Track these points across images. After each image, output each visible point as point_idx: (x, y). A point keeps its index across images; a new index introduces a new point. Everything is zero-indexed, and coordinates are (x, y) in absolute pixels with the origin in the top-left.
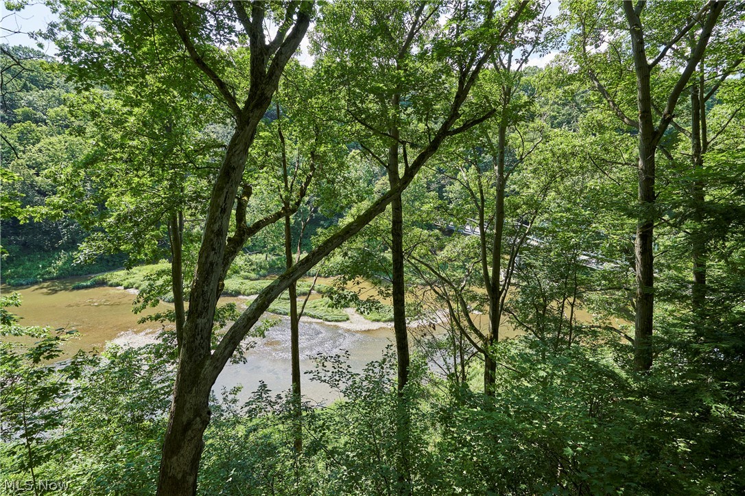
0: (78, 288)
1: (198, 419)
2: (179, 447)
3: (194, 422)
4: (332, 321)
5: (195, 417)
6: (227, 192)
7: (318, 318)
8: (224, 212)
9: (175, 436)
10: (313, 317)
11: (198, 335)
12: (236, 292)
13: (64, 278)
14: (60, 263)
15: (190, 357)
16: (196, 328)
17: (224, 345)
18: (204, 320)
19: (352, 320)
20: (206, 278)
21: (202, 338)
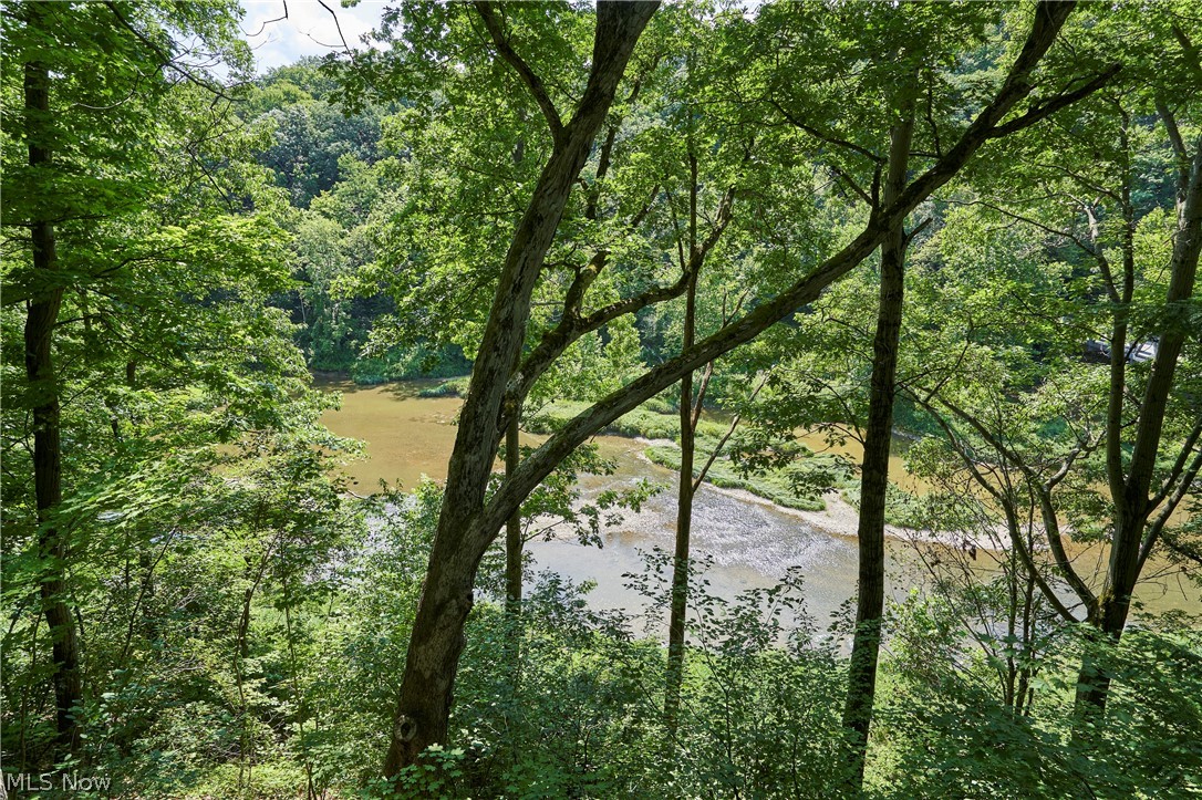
0: (426, 396)
1: (454, 601)
2: (429, 635)
3: (448, 605)
4: (791, 506)
5: (451, 598)
6: (526, 259)
7: (766, 497)
8: (518, 291)
9: (425, 617)
10: (756, 493)
11: (465, 478)
12: (632, 429)
13: (412, 379)
14: (409, 358)
15: (452, 509)
16: (462, 468)
17: (497, 500)
18: (475, 458)
19: (830, 512)
20: (483, 393)
21: (469, 483)
